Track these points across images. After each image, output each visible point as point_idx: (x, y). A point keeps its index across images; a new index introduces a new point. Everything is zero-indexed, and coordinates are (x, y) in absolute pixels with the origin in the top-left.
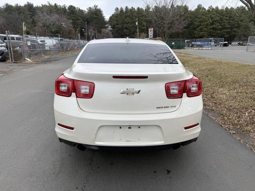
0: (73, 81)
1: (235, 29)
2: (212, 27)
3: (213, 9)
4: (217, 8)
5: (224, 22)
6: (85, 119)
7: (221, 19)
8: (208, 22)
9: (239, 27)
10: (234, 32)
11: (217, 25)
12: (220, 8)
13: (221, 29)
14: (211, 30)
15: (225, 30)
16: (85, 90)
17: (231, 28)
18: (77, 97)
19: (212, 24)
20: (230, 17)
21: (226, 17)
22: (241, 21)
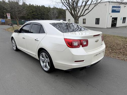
0: (80, 40)
1: (43, 15)
2: (33, 14)
3: (31, 5)
4: (33, 5)
5: (38, 12)
6: (90, 55)
7: (36, 10)
8: (31, 11)
9: (44, 14)
10: (43, 16)
11: (35, 13)
12: (34, 5)
13: (37, 15)
14: (33, 16)
15: (39, 16)
16: (85, 43)
17: (41, 15)
18: (83, 47)
19: (32, 12)
20: (40, 10)
21: (38, 9)
22: (44, 12)
